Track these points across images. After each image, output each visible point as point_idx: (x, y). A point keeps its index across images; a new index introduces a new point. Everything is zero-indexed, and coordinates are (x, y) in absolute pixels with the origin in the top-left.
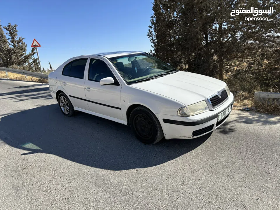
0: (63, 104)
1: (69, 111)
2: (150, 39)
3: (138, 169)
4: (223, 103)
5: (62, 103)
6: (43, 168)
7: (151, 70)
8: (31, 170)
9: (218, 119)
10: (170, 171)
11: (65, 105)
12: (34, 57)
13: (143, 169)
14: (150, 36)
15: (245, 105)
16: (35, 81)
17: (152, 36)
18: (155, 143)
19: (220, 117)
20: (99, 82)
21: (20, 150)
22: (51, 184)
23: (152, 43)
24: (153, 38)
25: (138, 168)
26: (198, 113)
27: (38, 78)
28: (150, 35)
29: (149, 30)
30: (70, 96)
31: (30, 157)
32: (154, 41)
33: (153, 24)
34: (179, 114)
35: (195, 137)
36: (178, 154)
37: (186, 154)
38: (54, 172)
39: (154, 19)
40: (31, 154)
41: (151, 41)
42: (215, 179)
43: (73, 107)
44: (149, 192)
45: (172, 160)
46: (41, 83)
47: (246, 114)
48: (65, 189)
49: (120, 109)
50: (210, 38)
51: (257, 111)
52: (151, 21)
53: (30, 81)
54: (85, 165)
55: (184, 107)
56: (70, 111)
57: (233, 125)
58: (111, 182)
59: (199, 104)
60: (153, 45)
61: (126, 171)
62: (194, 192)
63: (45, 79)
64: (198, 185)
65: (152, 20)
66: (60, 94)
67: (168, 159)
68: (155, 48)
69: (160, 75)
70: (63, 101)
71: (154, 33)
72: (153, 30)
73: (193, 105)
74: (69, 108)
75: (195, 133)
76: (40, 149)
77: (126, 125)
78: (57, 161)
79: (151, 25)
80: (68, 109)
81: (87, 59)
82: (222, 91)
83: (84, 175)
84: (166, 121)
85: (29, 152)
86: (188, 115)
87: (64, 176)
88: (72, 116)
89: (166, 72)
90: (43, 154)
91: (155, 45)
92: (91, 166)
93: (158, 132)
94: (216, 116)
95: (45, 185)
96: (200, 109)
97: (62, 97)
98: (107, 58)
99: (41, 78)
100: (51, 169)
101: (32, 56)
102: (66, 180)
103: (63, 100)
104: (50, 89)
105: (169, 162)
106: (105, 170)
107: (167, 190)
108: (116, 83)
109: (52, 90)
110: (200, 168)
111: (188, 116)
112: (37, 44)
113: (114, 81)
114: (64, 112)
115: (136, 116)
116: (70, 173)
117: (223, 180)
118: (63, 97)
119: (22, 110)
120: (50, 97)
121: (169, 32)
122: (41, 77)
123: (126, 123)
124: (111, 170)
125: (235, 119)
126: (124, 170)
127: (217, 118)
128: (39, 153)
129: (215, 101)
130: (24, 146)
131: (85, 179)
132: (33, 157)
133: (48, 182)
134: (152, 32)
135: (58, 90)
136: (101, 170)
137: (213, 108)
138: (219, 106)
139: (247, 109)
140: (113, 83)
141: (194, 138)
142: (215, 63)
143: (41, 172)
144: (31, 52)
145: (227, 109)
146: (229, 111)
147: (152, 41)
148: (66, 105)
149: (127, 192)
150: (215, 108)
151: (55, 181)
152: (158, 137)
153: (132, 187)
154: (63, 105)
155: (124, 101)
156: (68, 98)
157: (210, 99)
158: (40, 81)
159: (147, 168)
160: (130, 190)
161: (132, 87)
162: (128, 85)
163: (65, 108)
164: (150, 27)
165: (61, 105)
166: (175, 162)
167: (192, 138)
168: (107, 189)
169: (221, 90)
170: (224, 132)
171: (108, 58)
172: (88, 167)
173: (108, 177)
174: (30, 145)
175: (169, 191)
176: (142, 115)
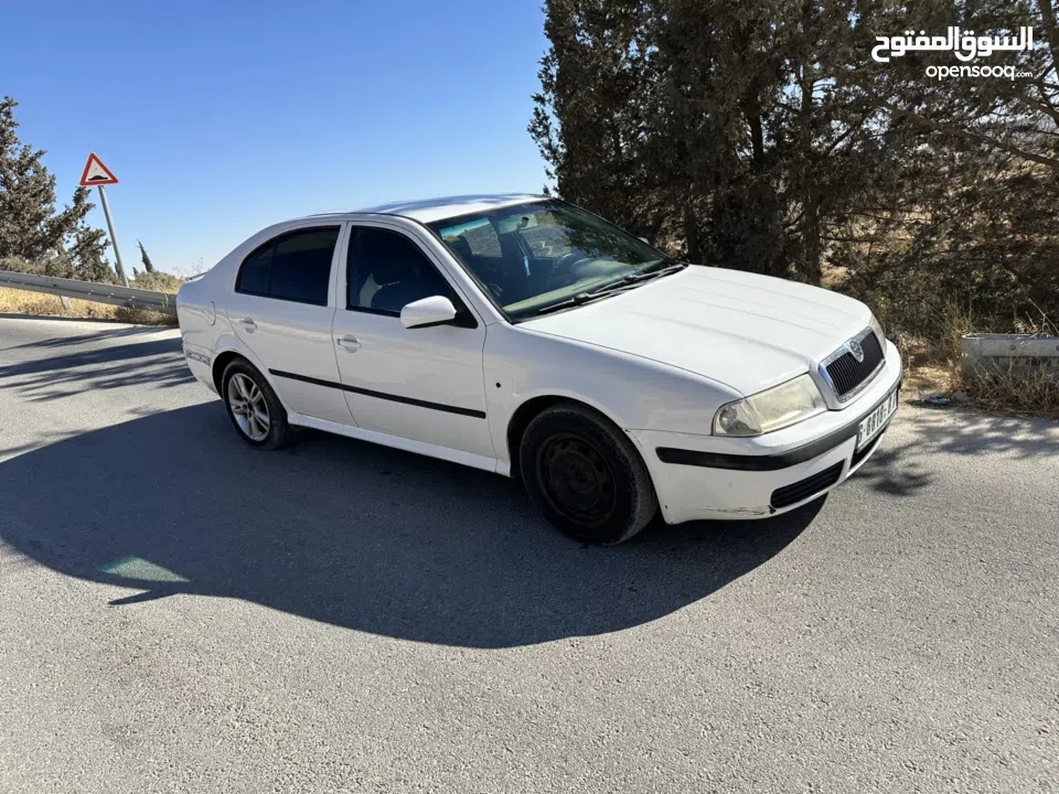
0: (241, 404)
1: (267, 429)
2: (539, 143)
3: (578, 638)
4: (870, 381)
5: (239, 398)
6: (207, 652)
7: (580, 264)
8: (162, 660)
9: (858, 442)
10: (699, 643)
11: (251, 408)
12: (86, 226)
13: (596, 637)
14: (539, 135)
15: (925, 385)
16: (100, 317)
17: (547, 134)
18: (623, 539)
19: (864, 434)
20: (398, 315)
21: (101, 586)
22: (251, 710)
23: (548, 159)
24: (550, 140)
25: (575, 635)
26: (790, 419)
27: (116, 307)
28: (540, 130)
29: (536, 109)
30: (273, 372)
31: (146, 611)
32: (554, 152)
33: (547, 86)
34: (719, 429)
35: (779, 511)
36: (716, 578)
37: (749, 575)
38: (254, 667)
39: (554, 71)
40: (150, 602)
41: (542, 152)
42: (873, 662)
43: (284, 414)
44: (639, 724)
45: (700, 601)
46: (131, 326)
47: (944, 419)
48: (310, 727)
49: (482, 415)
50: (769, 139)
51: (977, 407)
52: (540, 77)
53: (81, 319)
54: (371, 632)
55: (738, 401)
56: (271, 430)
57: (912, 460)
58: (484, 692)
59: (790, 386)
60: (552, 169)
61: (531, 647)
62: (807, 715)
63: (142, 307)
64: (815, 690)
65: (545, 71)
66: (228, 366)
67: (683, 595)
68: (560, 178)
69: (622, 285)
70: (244, 393)
71: (555, 123)
72: (549, 110)
73: (771, 391)
74: (267, 419)
75: (780, 497)
76: (177, 579)
77: (505, 477)
78: (259, 623)
79: (541, 92)
80: (263, 422)
81: (336, 229)
82: (863, 337)
83: (377, 672)
84: (667, 455)
85: (138, 592)
86: (755, 431)
87: (298, 678)
88: (277, 448)
89: (645, 272)
90: (198, 599)
91: (559, 169)
92: (396, 637)
93: (636, 496)
94: (852, 430)
95: (231, 716)
96: (796, 406)
97: (237, 375)
98: (420, 223)
99: (128, 305)
100: (239, 654)
101: (80, 221)
102: (307, 692)
103: (243, 389)
104: (185, 347)
105: (688, 607)
106: (453, 648)
107: (703, 712)
108: (464, 319)
109: (192, 349)
110: (809, 626)
111: (756, 433)
112: (104, 175)
113: (455, 311)
114: (247, 433)
115: (547, 441)
116: (319, 667)
117: (903, 665)
118: (243, 378)
119: (73, 432)
120: (186, 375)
121: (610, 116)
122: (124, 301)
123: (504, 468)
124: (477, 646)
125: (914, 437)
126: (525, 644)
127: (855, 437)
128: (180, 596)
129: (847, 373)
130: (113, 571)
131: (380, 686)
132: (159, 611)
133: (239, 703)
134: (546, 118)
135: (220, 351)
136: (435, 647)
137: (841, 402)
138: (858, 392)
139: (938, 398)
140: (453, 317)
141: (775, 514)
142: (792, 232)
143: (204, 667)
144: (72, 205)
145: (886, 404)
146: (892, 410)
147: (546, 152)
148: (255, 408)
149: (555, 726)
150: (846, 400)
151: (266, 699)
152: (637, 516)
153: (568, 707)
154: (244, 406)
155: (498, 385)
156: (265, 381)
157: (828, 368)
158: (121, 317)
159: (609, 634)
160: (562, 719)
161: (527, 331)
162: (513, 324)
163: (251, 419)
164: (539, 99)
165: (233, 407)
166: (712, 605)
167: (768, 515)
168: (473, 721)
169: (861, 333)
170: (892, 488)
171: (424, 222)
172: (385, 638)
173: (470, 675)
174: (137, 567)
175: (709, 717)
176: (572, 436)
